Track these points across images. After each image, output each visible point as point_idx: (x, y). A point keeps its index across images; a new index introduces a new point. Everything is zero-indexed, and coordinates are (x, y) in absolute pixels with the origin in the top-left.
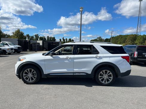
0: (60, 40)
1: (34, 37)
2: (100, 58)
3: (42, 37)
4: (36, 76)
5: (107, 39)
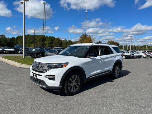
4: (79, 83)
5: (13, 39)
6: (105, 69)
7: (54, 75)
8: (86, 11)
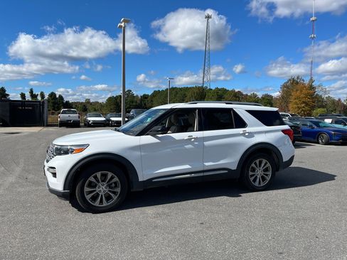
0: (23, 96)
2: (251, 135)
4: (118, 190)
5: (145, 97)
6: (206, 164)
7: (54, 168)
8: (313, 18)
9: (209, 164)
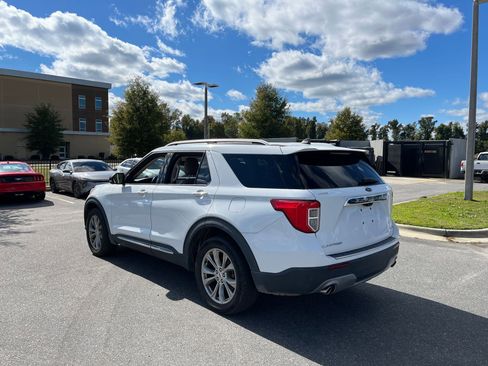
1: (418, 127)
2: (207, 200)
3: (447, 124)
6: (154, 233)
9: (155, 235)
